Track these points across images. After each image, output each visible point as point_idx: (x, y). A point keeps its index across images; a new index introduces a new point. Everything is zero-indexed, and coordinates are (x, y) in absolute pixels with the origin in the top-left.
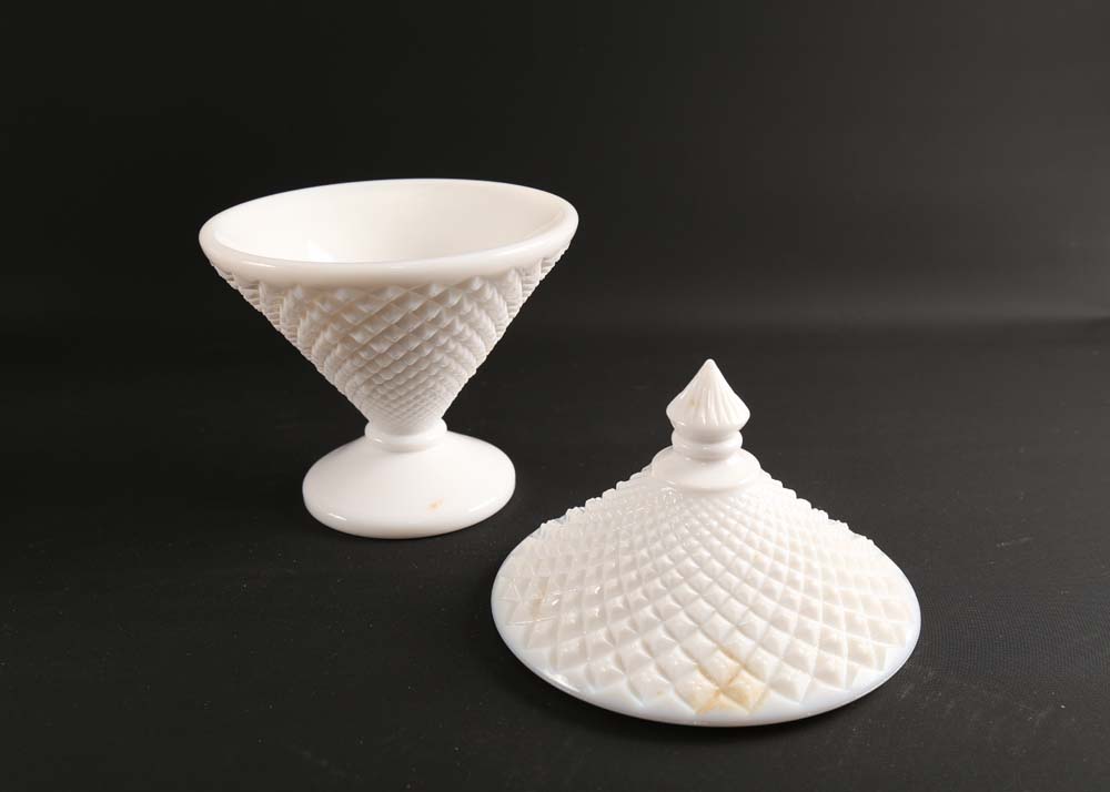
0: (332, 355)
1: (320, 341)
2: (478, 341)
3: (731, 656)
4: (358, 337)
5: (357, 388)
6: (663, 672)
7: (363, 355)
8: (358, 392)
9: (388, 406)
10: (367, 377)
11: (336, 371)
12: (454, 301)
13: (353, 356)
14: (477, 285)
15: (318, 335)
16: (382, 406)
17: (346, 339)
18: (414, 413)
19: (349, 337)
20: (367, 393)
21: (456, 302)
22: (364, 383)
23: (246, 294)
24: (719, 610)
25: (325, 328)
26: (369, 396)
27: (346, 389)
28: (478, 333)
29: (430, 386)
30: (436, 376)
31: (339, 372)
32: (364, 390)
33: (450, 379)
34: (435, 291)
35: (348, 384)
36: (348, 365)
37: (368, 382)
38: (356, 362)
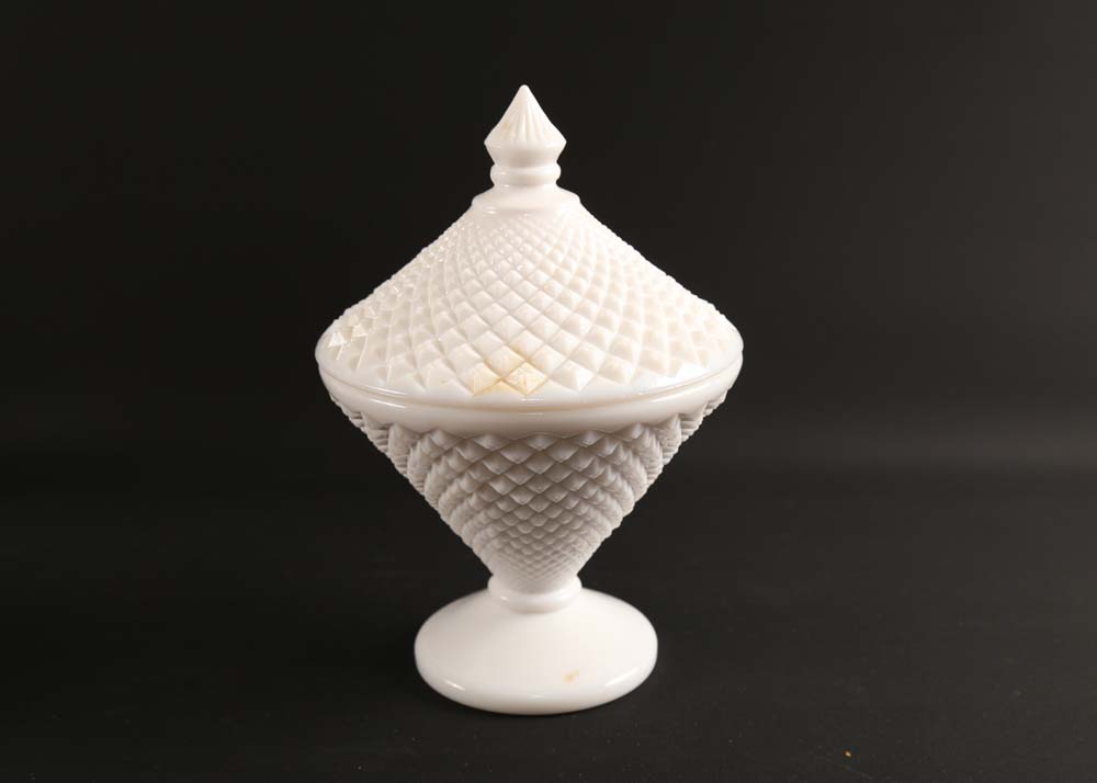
0: (465, 504)
1: (453, 489)
2: (628, 491)
3: (518, 352)
4: (499, 487)
5: (489, 540)
6: (450, 365)
7: (502, 506)
8: (489, 546)
9: (522, 561)
10: (500, 530)
11: (466, 521)
12: (609, 449)
13: (488, 506)
14: (636, 433)
15: (451, 482)
16: (513, 561)
17: (482, 487)
18: (550, 570)
19: (488, 485)
20: (498, 547)
21: (611, 451)
22: (496, 537)
23: (373, 435)
24: (511, 312)
25: (461, 475)
26: (501, 550)
27: (475, 541)
28: (629, 483)
29: (571, 541)
30: (579, 530)
31: (470, 523)
32: (496, 543)
33: (594, 533)
34: (590, 440)
35: (478, 535)
36: (481, 517)
37: (503, 534)
38: (492, 513)
